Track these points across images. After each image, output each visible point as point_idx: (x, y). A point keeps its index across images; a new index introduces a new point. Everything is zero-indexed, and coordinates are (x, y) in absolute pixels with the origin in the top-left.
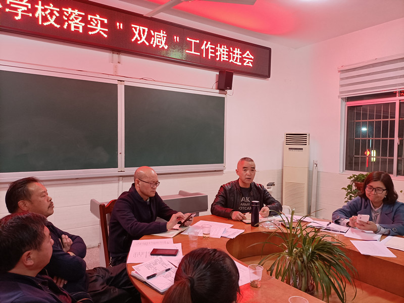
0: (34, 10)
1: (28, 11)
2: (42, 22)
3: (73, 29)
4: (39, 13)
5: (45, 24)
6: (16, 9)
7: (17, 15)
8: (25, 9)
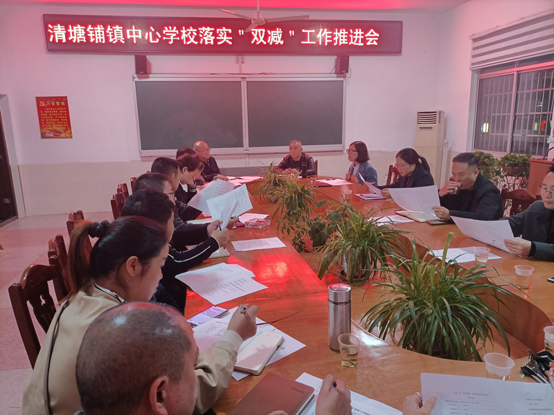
0: (180, 35)
1: (177, 36)
2: (186, 42)
3: (206, 43)
4: (184, 36)
5: (188, 43)
6: (169, 36)
7: (170, 40)
8: (175, 35)
